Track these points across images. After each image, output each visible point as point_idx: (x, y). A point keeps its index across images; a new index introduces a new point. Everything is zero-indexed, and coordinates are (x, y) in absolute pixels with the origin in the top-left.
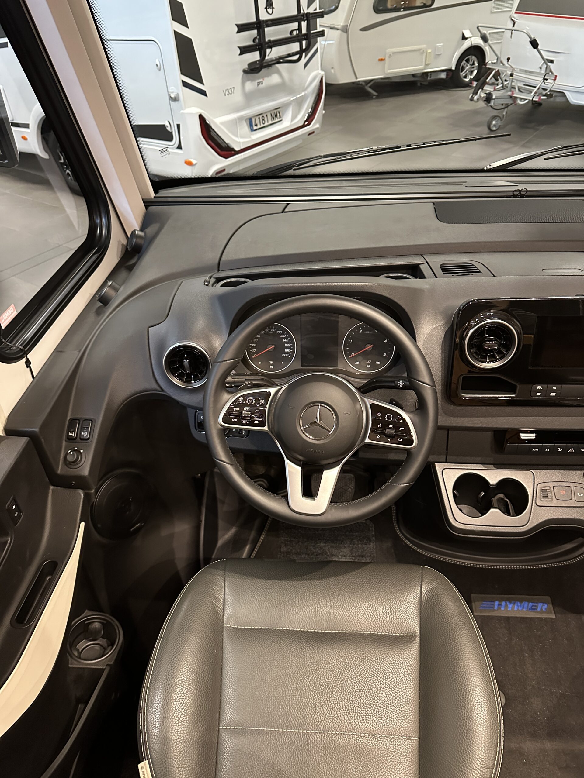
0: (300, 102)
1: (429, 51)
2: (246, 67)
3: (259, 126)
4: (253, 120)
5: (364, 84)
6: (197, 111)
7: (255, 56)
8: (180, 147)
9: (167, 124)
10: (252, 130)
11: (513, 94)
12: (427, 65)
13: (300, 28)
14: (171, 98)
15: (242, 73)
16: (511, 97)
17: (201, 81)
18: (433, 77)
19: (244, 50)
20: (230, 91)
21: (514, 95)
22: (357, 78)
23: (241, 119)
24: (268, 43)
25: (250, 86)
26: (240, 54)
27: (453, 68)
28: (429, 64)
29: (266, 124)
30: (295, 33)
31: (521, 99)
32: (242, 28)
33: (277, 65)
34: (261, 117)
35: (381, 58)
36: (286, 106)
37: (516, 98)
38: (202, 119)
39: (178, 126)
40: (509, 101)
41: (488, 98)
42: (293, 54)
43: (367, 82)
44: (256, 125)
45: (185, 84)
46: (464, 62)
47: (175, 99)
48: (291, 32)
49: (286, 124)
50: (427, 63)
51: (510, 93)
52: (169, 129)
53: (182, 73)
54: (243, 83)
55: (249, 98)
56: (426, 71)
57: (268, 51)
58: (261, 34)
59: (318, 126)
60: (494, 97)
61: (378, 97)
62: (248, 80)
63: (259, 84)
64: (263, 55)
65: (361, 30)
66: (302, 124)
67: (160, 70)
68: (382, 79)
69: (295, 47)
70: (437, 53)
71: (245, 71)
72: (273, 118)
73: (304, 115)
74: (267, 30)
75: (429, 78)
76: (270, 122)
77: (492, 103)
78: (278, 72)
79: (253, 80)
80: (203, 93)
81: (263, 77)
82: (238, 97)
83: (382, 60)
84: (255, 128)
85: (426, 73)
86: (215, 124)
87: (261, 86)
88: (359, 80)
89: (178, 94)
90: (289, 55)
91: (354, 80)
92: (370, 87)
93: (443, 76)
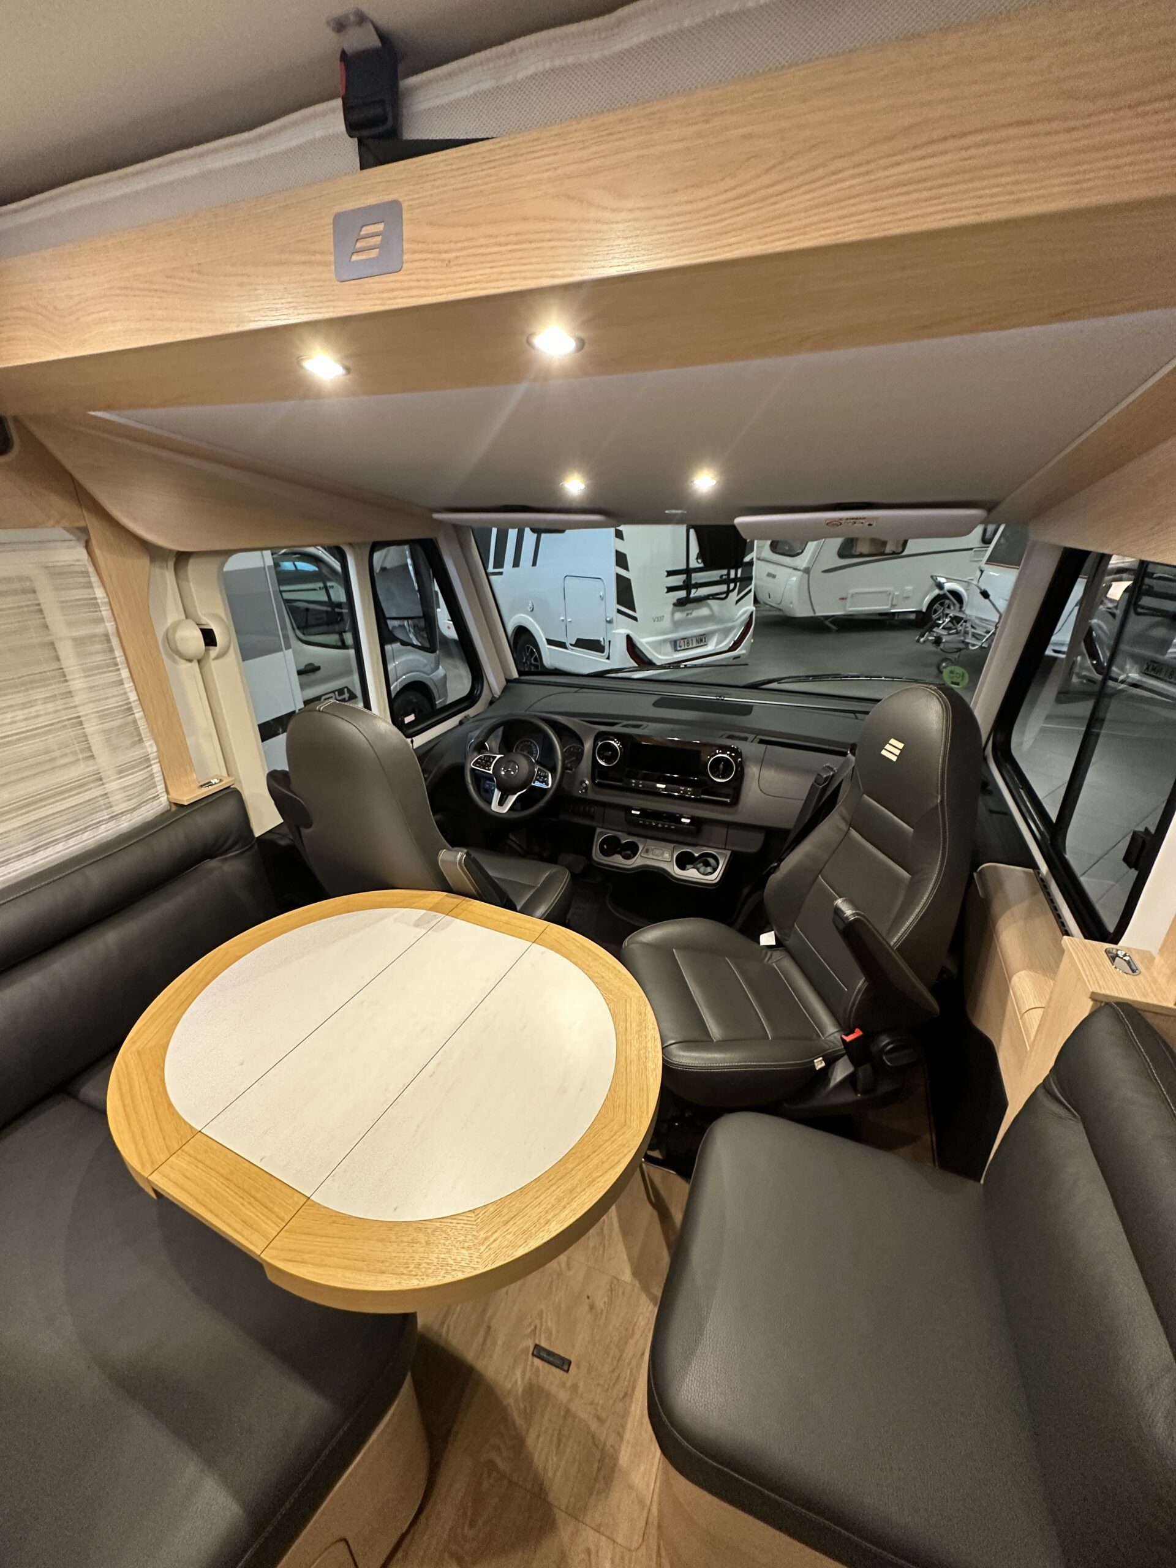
0: (726, 632)
1: (896, 593)
2: (675, 601)
3: (683, 648)
4: (678, 643)
5: (823, 619)
6: (624, 631)
7: (682, 594)
8: (608, 658)
9: (602, 639)
10: (676, 650)
11: (965, 639)
12: (893, 606)
13: (728, 574)
14: (607, 621)
15: (672, 606)
16: (963, 642)
17: (634, 610)
18: (901, 617)
19: (670, 589)
20: (660, 619)
21: (967, 640)
22: (815, 613)
23: (665, 641)
24: (693, 585)
25: (679, 616)
26: (668, 592)
27: (924, 610)
28: (896, 605)
29: (690, 646)
30: (724, 577)
31: (974, 645)
32: (670, 573)
33: (709, 602)
34: (686, 641)
35: (842, 597)
36: (712, 633)
37: (968, 644)
38: (629, 639)
39: (610, 642)
40: (962, 646)
41: (938, 641)
42: (722, 593)
43: (827, 617)
44: (680, 647)
45: (619, 611)
46: (936, 606)
47: (610, 622)
48: (721, 576)
49: (711, 647)
50: (894, 603)
51: (962, 638)
52: (602, 643)
53: (619, 603)
54: (673, 613)
55: (677, 625)
56: (892, 611)
57: (693, 591)
58: (689, 578)
59: (744, 652)
60: (944, 640)
61: (838, 631)
62: (678, 611)
63: (688, 614)
64: (689, 593)
65: (825, 571)
66: (727, 649)
67: (602, 599)
68: (844, 615)
69: (724, 588)
70: (905, 595)
71: (675, 605)
72: (697, 642)
73: (730, 642)
74: (693, 575)
75: (896, 618)
76: (695, 645)
77: (942, 646)
78: (709, 606)
79: (682, 611)
80: (635, 619)
81: (693, 609)
82: (667, 623)
83: (843, 599)
84: (679, 649)
85: (894, 613)
86: (641, 643)
87: (690, 616)
88: (817, 614)
89: (612, 618)
90: (717, 594)
91: (811, 614)
92: (831, 622)
93: (913, 617)
